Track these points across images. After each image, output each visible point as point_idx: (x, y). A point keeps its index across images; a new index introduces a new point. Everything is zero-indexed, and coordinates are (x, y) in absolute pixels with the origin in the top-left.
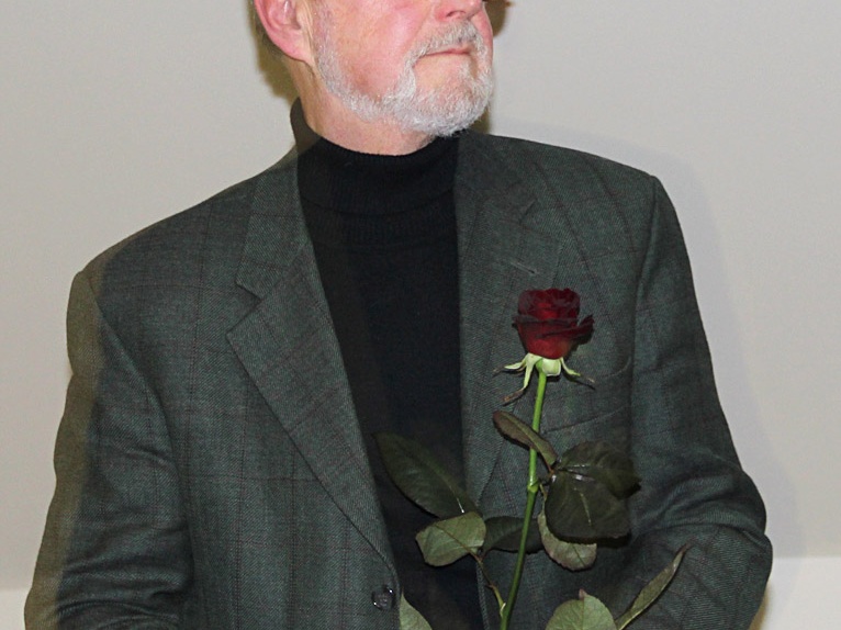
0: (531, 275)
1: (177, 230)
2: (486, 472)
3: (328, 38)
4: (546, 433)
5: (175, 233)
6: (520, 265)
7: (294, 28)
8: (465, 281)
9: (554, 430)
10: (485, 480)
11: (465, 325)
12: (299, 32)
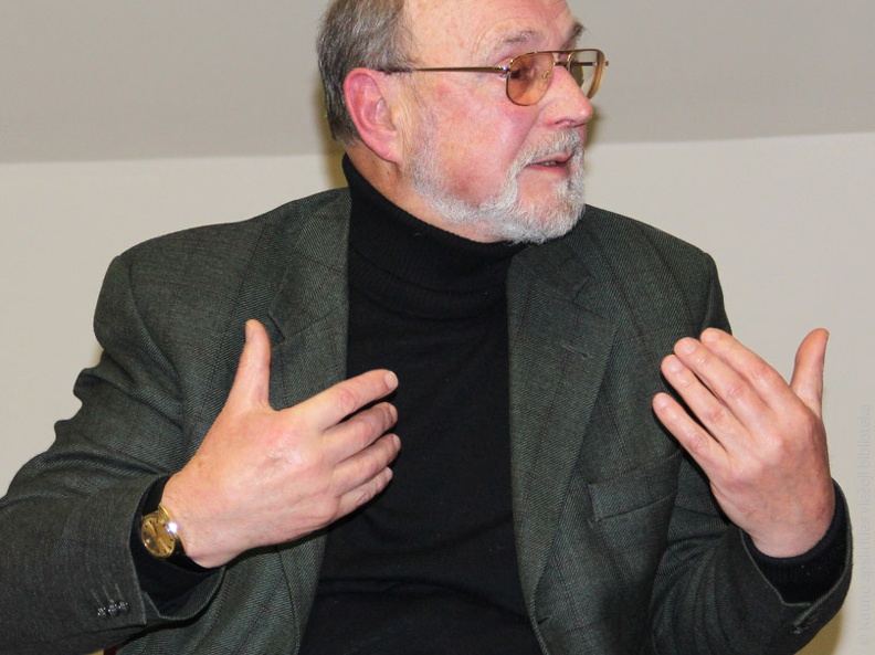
0: (583, 358)
1: (226, 240)
2: (540, 566)
3: (430, 143)
4: (600, 520)
5: (223, 243)
6: (571, 348)
7: (388, 129)
8: (515, 366)
9: (608, 517)
10: (539, 574)
11: (515, 412)
12: (394, 134)
